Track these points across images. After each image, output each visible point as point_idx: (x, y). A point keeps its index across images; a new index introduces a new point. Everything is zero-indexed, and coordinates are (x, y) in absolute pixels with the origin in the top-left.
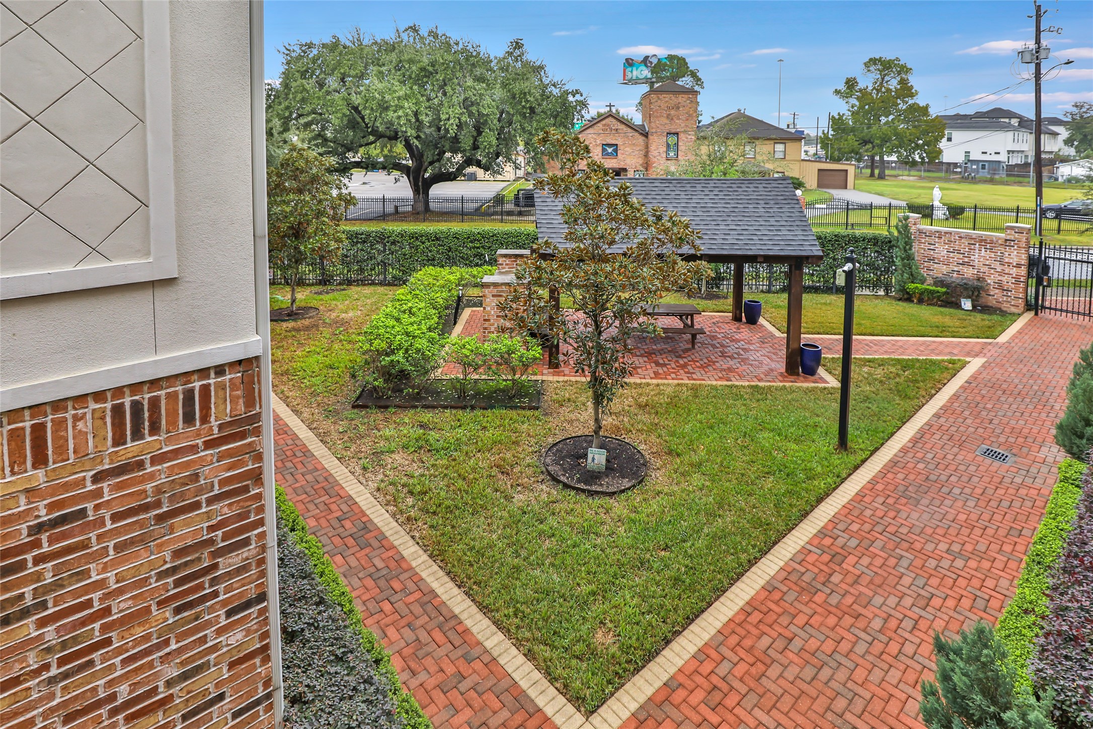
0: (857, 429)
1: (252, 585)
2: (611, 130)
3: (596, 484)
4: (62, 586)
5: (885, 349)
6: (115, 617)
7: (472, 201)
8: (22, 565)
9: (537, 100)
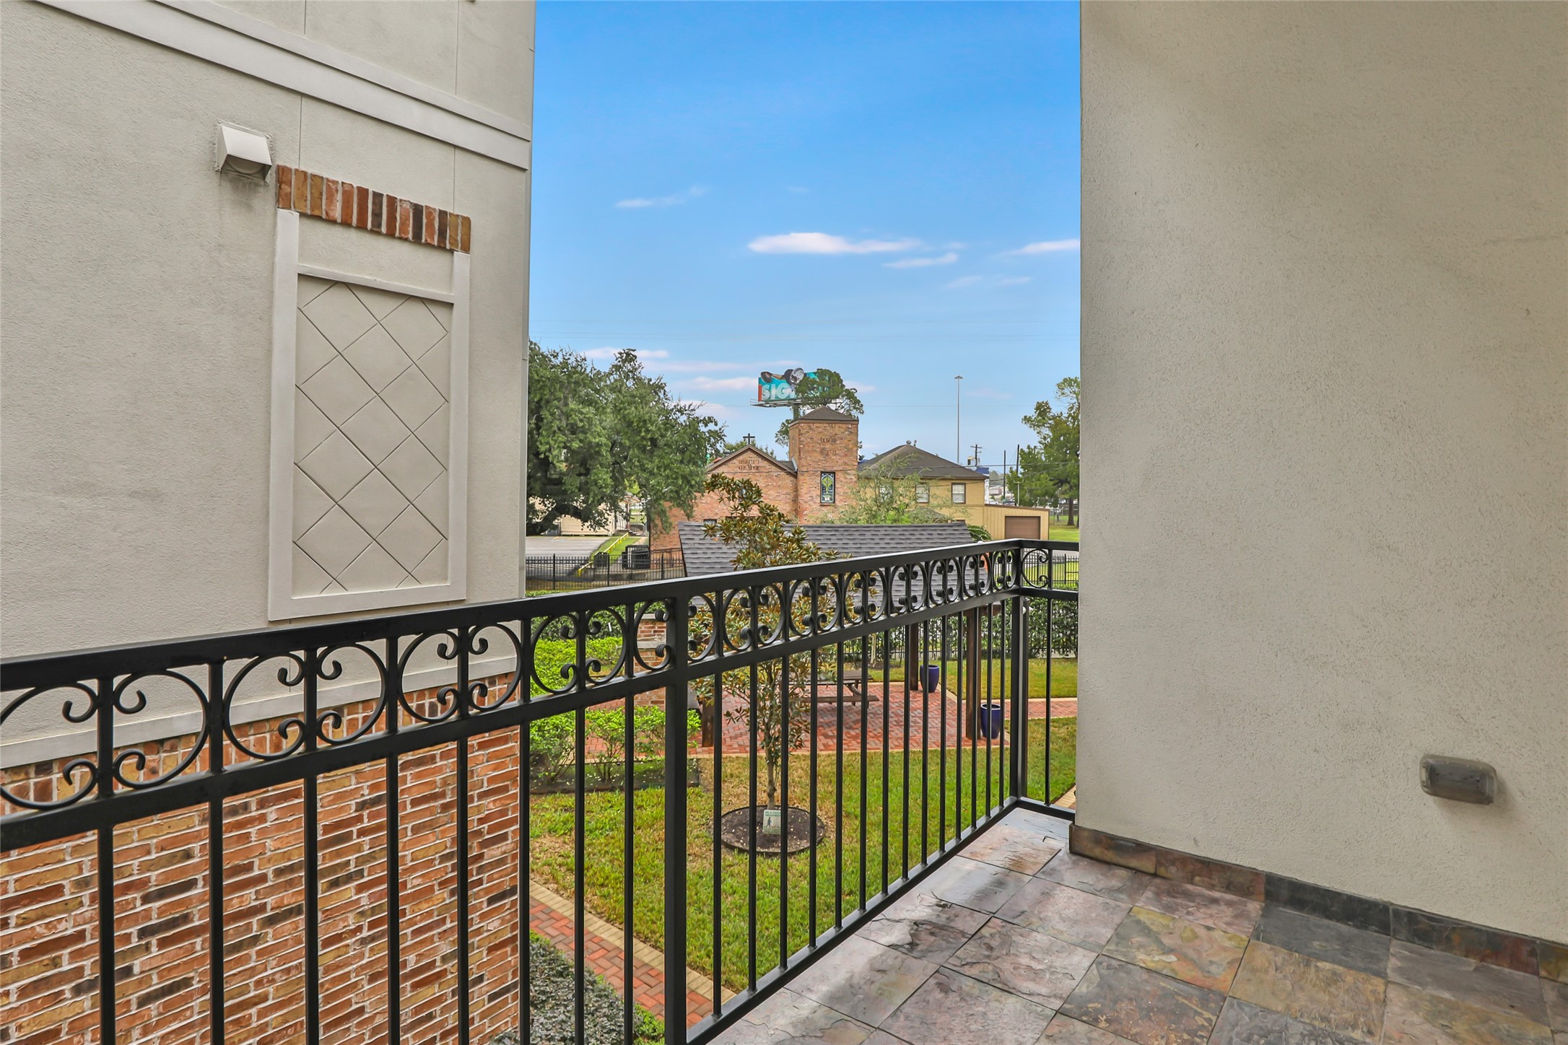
0: (1038, 783)
1: (508, 878)
2: (750, 468)
3: (773, 847)
4: (375, 859)
5: (1071, 709)
6: (409, 891)
7: (568, 561)
8: (348, 837)
9: (659, 429)
